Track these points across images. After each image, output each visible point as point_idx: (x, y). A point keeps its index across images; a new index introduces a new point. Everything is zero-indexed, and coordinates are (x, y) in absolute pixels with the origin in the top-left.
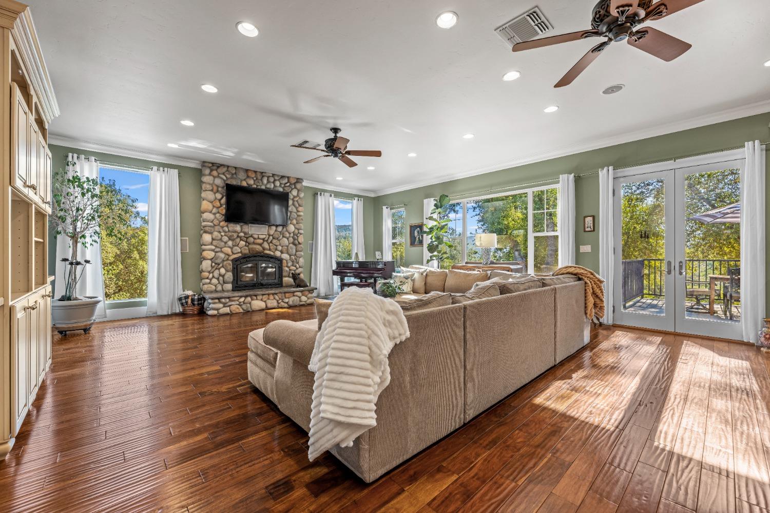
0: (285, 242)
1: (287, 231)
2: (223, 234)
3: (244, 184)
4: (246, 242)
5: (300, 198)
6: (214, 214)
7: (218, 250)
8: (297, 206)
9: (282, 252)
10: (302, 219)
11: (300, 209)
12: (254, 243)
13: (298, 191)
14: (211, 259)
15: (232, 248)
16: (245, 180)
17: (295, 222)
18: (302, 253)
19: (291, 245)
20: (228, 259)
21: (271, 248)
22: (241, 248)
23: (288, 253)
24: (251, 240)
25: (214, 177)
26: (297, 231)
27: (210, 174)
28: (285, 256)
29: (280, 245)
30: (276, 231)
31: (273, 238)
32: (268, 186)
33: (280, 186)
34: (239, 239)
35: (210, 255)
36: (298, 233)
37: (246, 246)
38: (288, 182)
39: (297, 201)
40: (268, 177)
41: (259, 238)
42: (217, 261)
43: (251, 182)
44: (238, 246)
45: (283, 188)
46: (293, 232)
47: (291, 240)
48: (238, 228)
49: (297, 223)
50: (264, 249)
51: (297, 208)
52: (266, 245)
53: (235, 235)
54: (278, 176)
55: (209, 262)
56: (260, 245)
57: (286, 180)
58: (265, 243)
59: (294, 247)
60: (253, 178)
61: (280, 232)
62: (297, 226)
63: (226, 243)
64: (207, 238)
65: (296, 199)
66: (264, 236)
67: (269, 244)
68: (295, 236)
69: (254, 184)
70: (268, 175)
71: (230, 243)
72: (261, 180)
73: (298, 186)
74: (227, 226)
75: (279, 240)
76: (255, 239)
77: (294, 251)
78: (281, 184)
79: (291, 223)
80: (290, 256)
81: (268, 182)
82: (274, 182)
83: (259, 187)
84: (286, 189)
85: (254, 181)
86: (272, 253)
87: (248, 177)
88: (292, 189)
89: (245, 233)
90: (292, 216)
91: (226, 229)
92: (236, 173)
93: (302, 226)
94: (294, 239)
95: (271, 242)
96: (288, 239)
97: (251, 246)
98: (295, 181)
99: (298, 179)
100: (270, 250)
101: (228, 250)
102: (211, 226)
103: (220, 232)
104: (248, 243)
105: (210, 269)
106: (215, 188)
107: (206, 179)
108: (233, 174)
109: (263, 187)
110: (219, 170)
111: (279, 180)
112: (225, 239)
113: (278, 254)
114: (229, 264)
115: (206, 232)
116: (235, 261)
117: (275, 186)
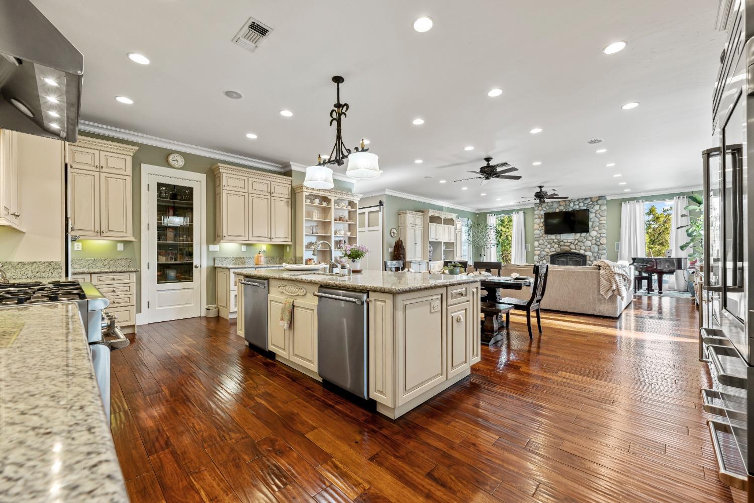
0: (589, 243)
1: (590, 236)
2: (545, 241)
3: (558, 210)
4: (559, 245)
5: (602, 210)
6: (540, 230)
7: (542, 250)
8: (599, 216)
9: (585, 251)
10: (604, 226)
11: (602, 218)
12: (564, 245)
13: (600, 205)
14: (538, 255)
15: (550, 249)
16: (558, 208)
17: (597, 228)
18: (605, 251)
19: (594, 246)
20: (547, 255)
21: (577, 248)
22: (555, 249)
23: (591, 251)
24: (562, 243)
25: (540, 210)
26: (599, 235)
27: (538, 210)
28: (588, 253)
29: (584, 246)
30: (580, 236)
31: (579, 241)
32: (574, 208)
33: (584, 206)
34: (554, 243)
35: (537, 252)
36: (600, 236)
37: (559, 247)
38: (591, 201)
39: (599, 213)
40: (574, 202)
41: (567, 242)
42: (542, 256)
43: (562, 208)
44: (553, 247)
45: (586, 206)
46: (596, 236)
47: (594, 242)
48: (553, 237)
49: (599, 229)
50: (571, 249)
51: (599, 218)
52: (573, 246)
53: (552, 242)
54: (582, 199)
55: (538, 256)
56: (569, 246)
57: (589, 200)
58: (572, 245)
59: (597, 247)
60: (563, 205)
61: (584, 237)
62: (599, 232)
63: (546, 246)
64: (536, 244)
65: (598, 212)
66: (571, 241)
67: (575, 245)
68: (598, 239)
69: (564, 209)
70: (573, 201)
71: (549, 246)
72: (569, 205)
73: (600, 202)
74: (547, 236)
75: (584, 243)
76: (565, 243)
77: (596, 250)
78: (584, 204)
79: (593, 230)
80: (593, 253)
81: (574, 205)
82: (578, 205)
83: (567, 210)
84: (588, 206)
85: (564, 206)
86: (577, 252)
87: (560, 205)
88: (595, 205)
89: (558, 240)
90: (594, 225)
91: (546, 238)
92: (552, 205)
93: (604, 231)
94: (597, 241)
95: (577, 244)
96: (591, 241)
97: (562, 247)
98: (598, 198)
99: (599, 197)
100: (576, 249)
101: (547, 250)
102: (538, 237)
103: (543, 240)
104: (560, 246)
105: (537, 260)
106: (540, 216)
107: (536, 212)
108: (550, 206)
109: (571, 209)
110: (543, 206)
111: (583, 202)
112: (546, 244)
113: (582, 252)
114: (548, 258)
115: (536, 241)
116: (552, 256)
117: (580, 207)
